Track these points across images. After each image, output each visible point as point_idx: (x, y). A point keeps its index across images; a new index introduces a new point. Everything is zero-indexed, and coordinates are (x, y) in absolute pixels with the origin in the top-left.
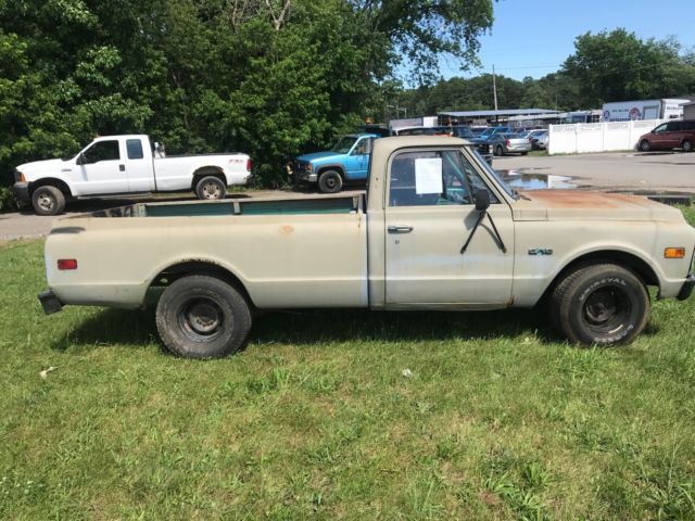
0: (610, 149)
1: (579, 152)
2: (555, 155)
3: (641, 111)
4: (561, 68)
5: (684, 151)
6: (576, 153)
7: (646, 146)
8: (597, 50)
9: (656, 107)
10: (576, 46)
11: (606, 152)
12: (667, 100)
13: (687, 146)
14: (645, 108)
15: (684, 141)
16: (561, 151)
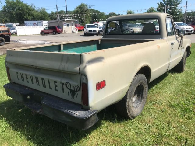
0: (34, 34)
1: (26, 35)
2: (20, 36)
3: (37, 24)
4: (2, 9)
5: (54, 34)
6: (25, 35)
7: (43, 33)
8: (13, 5)
9: (40, 23)
10: (6, 3)
11: (33, 35)
12: (43, 21)
13: (54, 33)
14: (37, 23)
15: (53, 32)
16: (21, 35)
